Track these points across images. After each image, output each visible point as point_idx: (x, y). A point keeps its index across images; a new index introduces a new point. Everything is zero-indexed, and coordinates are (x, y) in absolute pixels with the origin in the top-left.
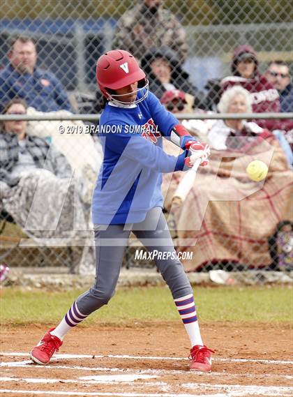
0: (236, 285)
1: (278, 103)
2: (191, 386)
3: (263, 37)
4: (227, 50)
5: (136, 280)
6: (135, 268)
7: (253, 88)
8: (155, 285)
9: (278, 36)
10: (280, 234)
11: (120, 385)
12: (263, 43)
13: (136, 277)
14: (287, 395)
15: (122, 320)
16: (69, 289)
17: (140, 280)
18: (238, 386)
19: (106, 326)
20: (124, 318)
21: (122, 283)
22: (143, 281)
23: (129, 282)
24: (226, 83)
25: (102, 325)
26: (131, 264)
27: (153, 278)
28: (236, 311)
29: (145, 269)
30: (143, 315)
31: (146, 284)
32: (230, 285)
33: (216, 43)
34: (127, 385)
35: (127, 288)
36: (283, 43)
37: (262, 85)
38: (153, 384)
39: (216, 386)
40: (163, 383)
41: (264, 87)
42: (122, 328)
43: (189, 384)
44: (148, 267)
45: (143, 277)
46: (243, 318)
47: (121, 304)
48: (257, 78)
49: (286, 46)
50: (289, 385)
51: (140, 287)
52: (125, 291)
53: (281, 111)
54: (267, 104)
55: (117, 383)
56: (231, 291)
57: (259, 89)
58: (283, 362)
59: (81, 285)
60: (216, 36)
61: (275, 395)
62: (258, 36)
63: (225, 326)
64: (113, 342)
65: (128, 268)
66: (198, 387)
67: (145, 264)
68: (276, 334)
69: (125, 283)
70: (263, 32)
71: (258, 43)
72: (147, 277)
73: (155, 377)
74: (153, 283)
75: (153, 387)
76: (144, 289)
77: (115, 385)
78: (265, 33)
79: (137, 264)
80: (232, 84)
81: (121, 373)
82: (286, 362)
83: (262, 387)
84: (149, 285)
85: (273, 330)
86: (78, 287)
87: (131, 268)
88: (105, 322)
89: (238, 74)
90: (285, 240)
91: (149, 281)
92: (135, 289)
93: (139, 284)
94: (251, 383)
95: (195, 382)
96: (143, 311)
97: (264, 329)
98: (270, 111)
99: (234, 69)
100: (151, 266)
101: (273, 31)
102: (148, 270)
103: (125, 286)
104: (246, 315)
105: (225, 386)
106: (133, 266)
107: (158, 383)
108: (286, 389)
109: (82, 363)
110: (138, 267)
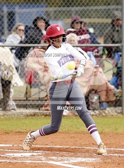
0: (72, 116)
1: (89, 40)
2: (54, 158)
3: (83, 12)
4: (68, 18)
5: (30, 114)
6: (30, 109)
7: (79, 33)
8: (38, 116)
9: (90, 12)
10: (90, 95)
11: (24, 157)
12: (83, 15)
13: (30, 112)
14: (94, 162)
15: (24, 130)
16: (2, 117)
17: (32, 113)
18: (74, 158)
19: (18, 133)
20: (26, 129)
21: (24, 114)
22: (33, 114)
23: (27, 114)
24: (68, 31)
25: (16, 132)
26: (28, 107)
27: (37, 112)
28: (72, 126)
29: (34, 109)
30: (33, 128)
31: (34, 115)
32: (69, 116)
33: (64, 15)
34: (27, 157)
35: (26, 117)
36: (92, 15)
37: (83, 32)
38: (38, 157)
39: (65, 158)
40: (42, 157)
41: (84, 33)
42: (25, 134)
43: (53, 157)
44: (35, 108)
45: (33, 112)
46: (76, 130)
47: (24, 123)
48: (81, 30)
49: (93, 16)
50: (95, 158)
51: (32, 117)
52: (26, 118)
53: (91, 44)
54: (85, 40)
55: (23, 157)
56: (70, 118)
57: (82, 34)
58: (92, 148)
59: (7, 115)
60: (64, 12)
61: (89, 161)
62: (81, 12)
63: (68, 133)
64: (21, 139)
65: (27, 108)
66: (57, 158)
67: (34, 107)
68: (89, 136)
69: (26, 115)
70: (83, 10)
71: (81, 15)
72: (35, 112)
73: (39, 154)
74: (37, 115)
75: (38, 158)
76: (34, 117)
77: (22, 158)
78: (84, 11)
79: (31, 107)
80: (71, 32)
81: (25, 152)
82: (93, 148)
83: (83, 158)
84: (35, 116)
85: (88, 135)
86: (6, 116)
87: (28, 109)
88: (17, 131)
89: (73, 28)
90: (92, 97)
91: (36, 114)
92: (30, 117)
93: (31, 115)
94: (79, 157)
95: (56, 156)
96: (34, 127)
97: (84, 134)
98: (86, 43)
99: (72, 26)
100: (36, 108)
101: (88, 10)
102: (35, 109)
103: (26, 116)
104: (77, 128)
105: (68, 158)
106: (29, 108)
107: (40, 157)
108: (94, 159)
109: (8, 148)
110: (31, 108)
